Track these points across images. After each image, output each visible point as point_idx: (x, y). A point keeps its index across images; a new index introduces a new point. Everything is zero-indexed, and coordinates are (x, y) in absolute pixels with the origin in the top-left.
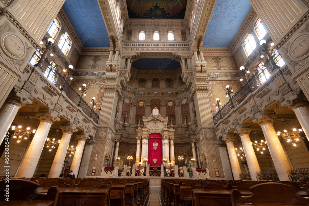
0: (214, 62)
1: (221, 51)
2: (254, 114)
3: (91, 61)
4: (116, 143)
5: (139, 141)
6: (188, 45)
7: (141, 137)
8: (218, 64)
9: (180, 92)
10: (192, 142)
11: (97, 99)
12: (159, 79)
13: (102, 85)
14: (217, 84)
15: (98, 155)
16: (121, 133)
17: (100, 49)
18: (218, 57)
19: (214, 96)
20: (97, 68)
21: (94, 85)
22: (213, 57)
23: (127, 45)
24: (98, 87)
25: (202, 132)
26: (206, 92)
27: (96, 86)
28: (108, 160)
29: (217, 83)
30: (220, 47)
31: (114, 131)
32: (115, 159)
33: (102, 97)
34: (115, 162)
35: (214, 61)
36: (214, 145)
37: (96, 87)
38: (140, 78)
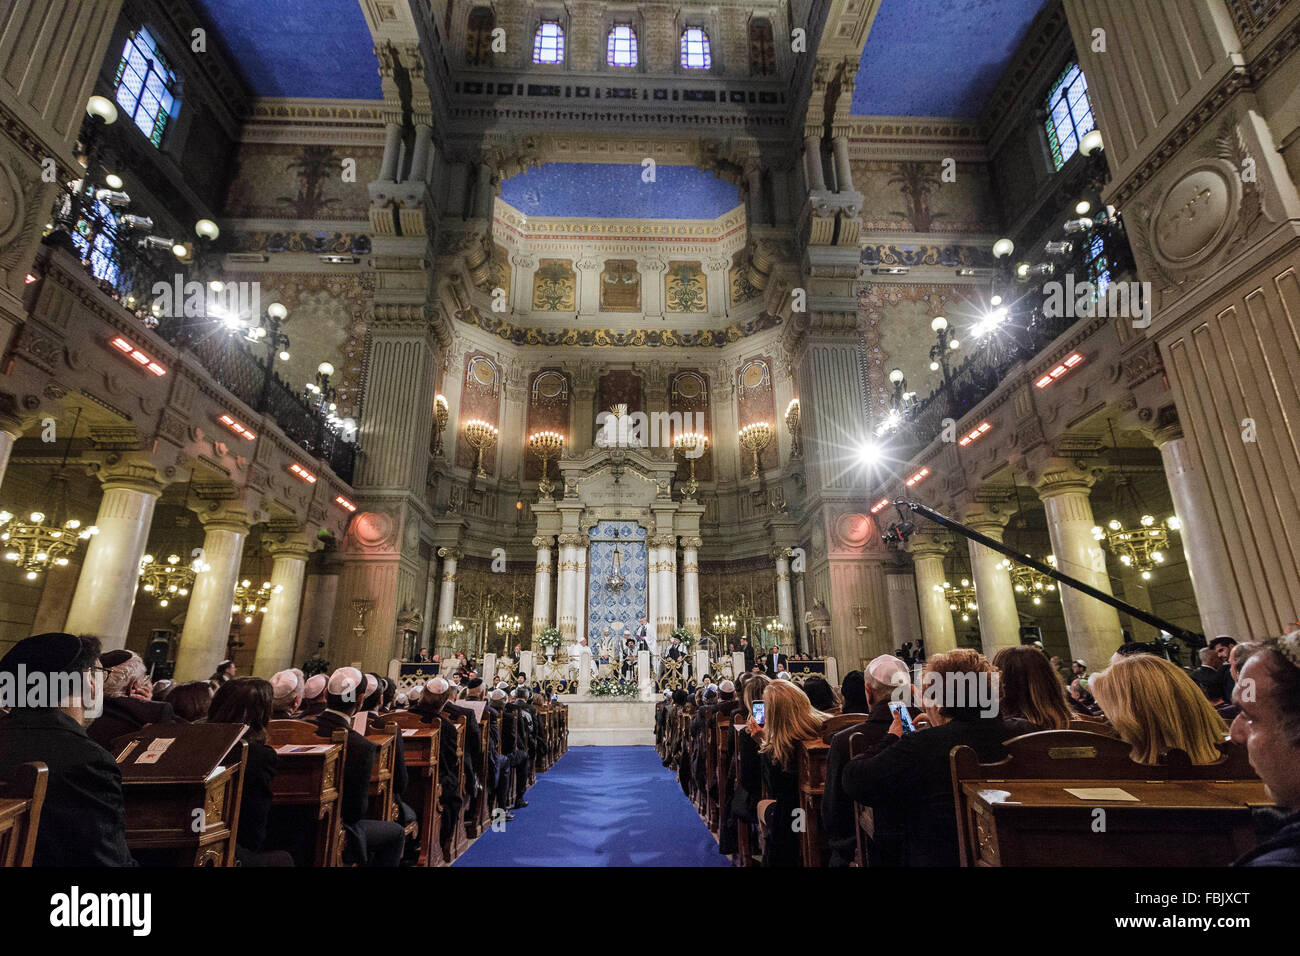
0: (903, 190)
1: (940, 138)
2: (1024, 453)
3: (294, 172)
4: (441, 562)
5: (544, 557)
6: (779, 97)
7: (556, 537)
8: (917, 204)
9: (735, 330)
10: (778, 556)
11: (341, 369)
12: (634, 263)
13: (355, 298)
14: (905, 303)
15: (364, 613)
16: (462, 521)
17: (334, 112)
18: (920, 165)
19: (887, 356)
20: (325, 210)
21: (318, 301)
22: (895, 167)
23: (473, 89)
24: (337, 312)
25: (821, 514)
26: (851, 337)
27: (327, 302)
28: (413, 633)
29: (907, 298)
30: (932, 114)
31: (428, 514)
32: (443, 630)
33: (362, 361)
34: (442, 642)
35: (901, 185)
36: (868, 567)
37: (327, 311)
38: (542, 261)
